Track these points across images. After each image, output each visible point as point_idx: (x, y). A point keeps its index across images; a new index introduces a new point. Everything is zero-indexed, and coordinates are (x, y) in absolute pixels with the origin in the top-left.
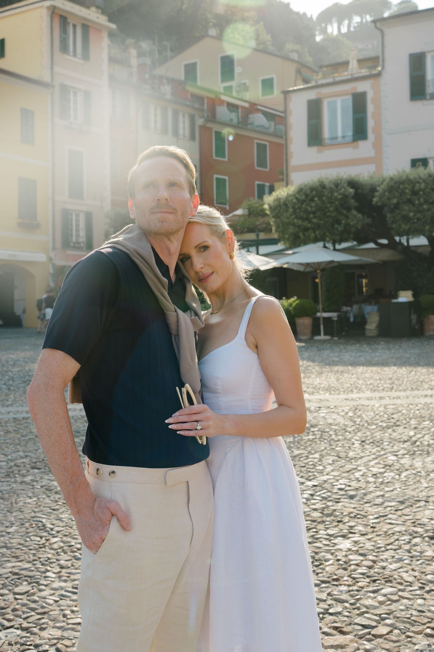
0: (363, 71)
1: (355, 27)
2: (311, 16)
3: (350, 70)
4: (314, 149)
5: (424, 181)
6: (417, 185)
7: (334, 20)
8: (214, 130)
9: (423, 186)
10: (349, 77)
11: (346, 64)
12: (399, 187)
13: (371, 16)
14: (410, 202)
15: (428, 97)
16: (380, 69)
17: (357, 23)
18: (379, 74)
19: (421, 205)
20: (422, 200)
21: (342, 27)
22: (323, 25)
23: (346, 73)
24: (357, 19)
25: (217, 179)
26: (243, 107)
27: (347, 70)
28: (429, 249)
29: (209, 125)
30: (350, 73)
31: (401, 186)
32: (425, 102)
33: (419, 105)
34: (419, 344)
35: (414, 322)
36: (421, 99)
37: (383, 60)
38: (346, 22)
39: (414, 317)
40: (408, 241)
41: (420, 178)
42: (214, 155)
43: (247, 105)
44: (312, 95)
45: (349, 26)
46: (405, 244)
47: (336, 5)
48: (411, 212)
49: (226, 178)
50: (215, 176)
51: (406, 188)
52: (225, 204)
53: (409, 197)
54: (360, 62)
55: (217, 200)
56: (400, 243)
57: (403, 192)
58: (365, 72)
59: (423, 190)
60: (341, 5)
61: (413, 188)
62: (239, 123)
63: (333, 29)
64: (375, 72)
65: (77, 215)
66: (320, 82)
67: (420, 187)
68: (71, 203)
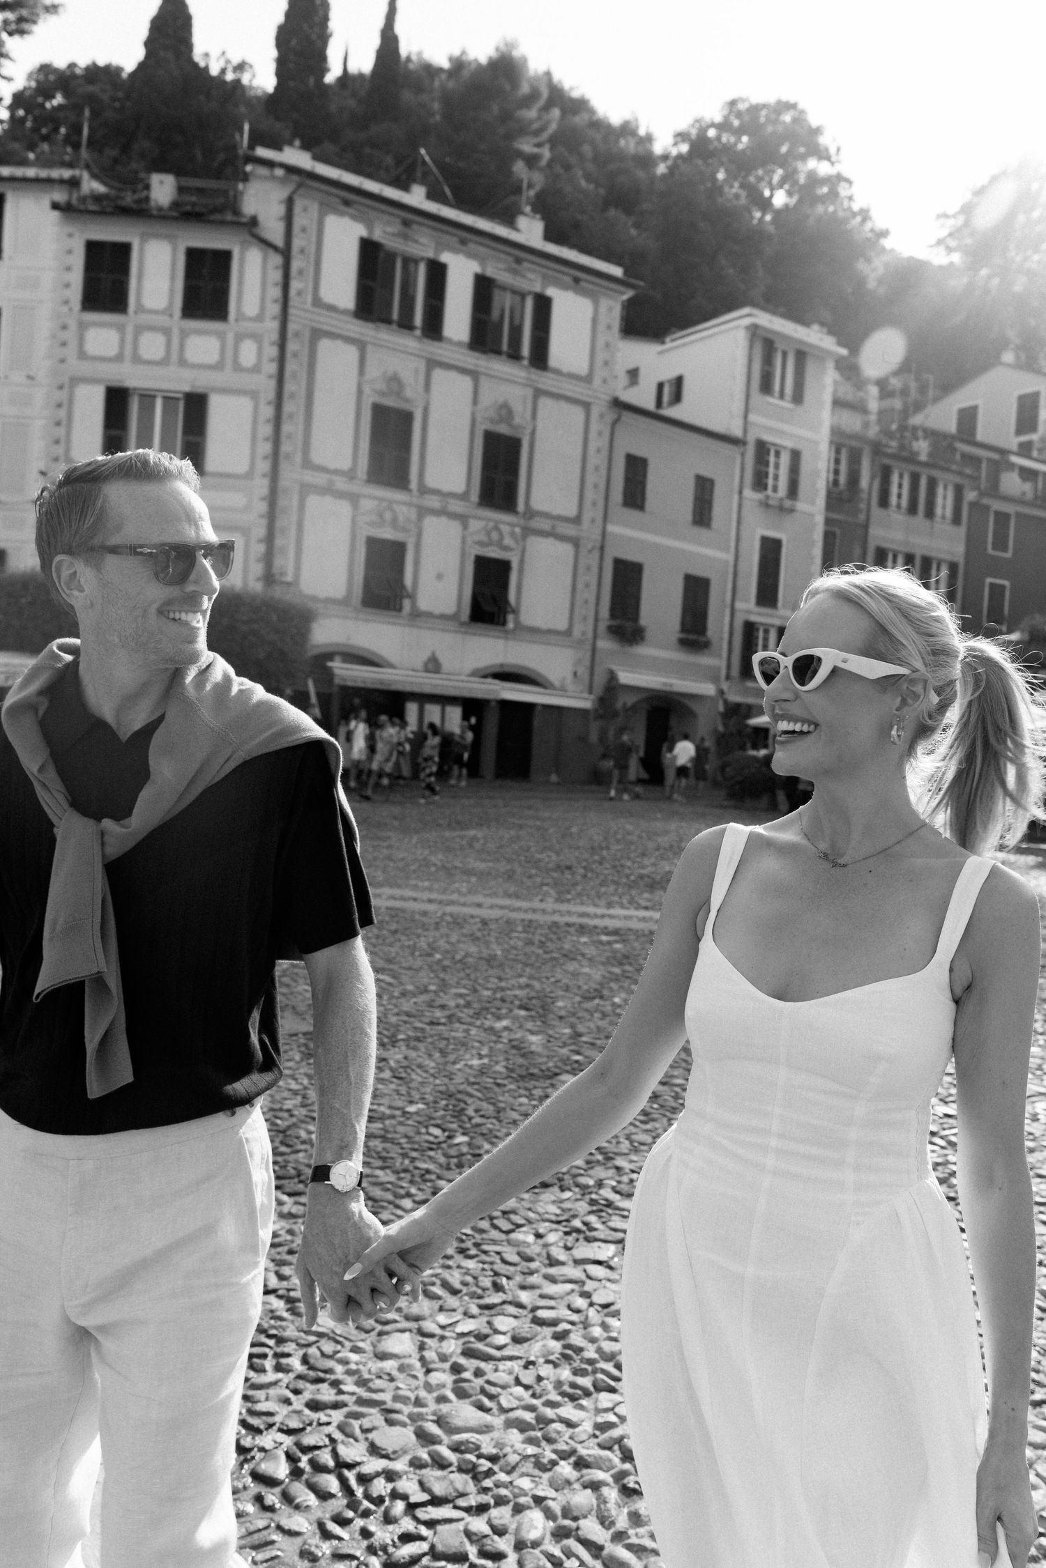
8: (993, 509)
25: (990, 584)
26: (1045, 473)
29: (985, 501)
42: (990, 546)
49: (1006, 583)
50: (989, 580)
52: (1000, 623)
55: (989, 616)
62: (1036, 497)
68: (759, 614)
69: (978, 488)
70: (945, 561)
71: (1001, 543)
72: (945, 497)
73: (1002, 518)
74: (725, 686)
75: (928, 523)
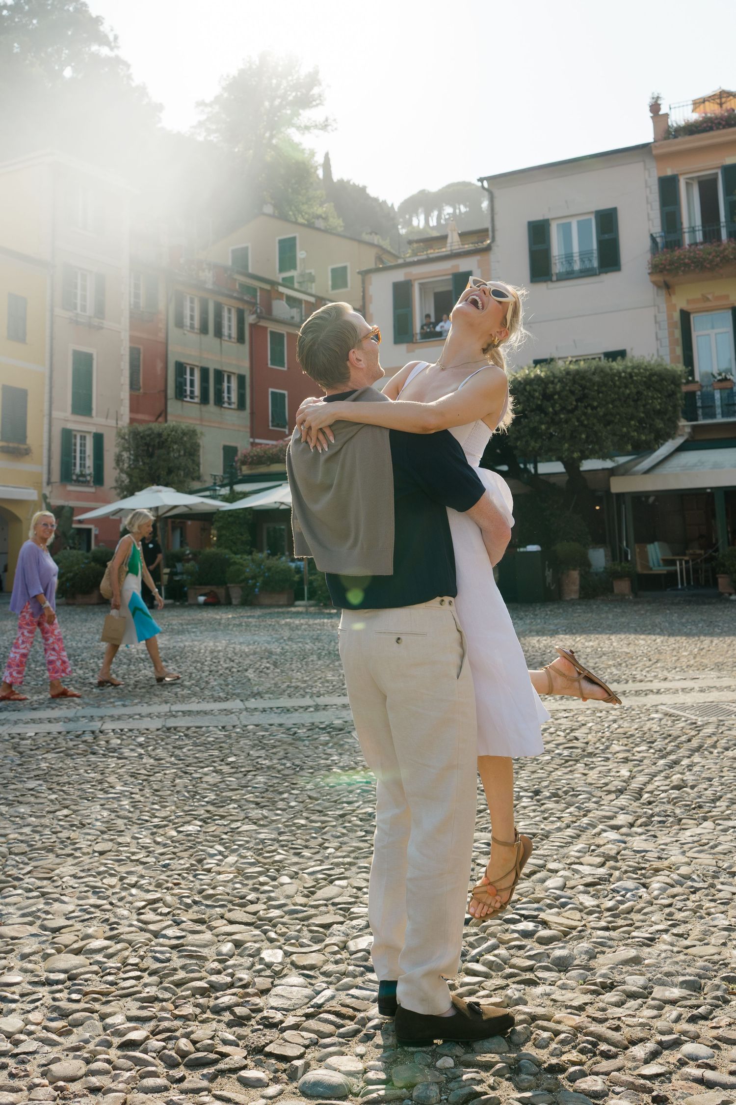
0: (466, 246)
1: (446, 220)
2: (392, 205)
3: (448, 245)
4: (403, 347)
5: (561, 381)
6: (550, 386)
7: (420, 211)
8: (269, 329)
9: (558, 387)
10: (449, 253)
11: (444, 238)
12: (525, 389)
13: (466, 206)
14: (540, 409)
15: (554, 278)
16: (488, 242)
17: (448, 214)
18: (488, 249)
19: (556, 413)
20: (557, 407)
21: (430, 219)
22: (407, 217)
23: (444, 250)
24: (448, 210)
25: (273, 393)
26: (306, 302)
27: (445, 247)
28: (566, 478)
29: (263, 323)
30: (449, 249)
31: (528, 388)
32: (551, 285)
33: (542, 287)
34: (561, 611)
35: (549, 579)
36: (545, 281)
37: (493, 231)
38: (435, 213)
39: (549, 573)
40: (536, 468)
41: (554, 376)
42: (269, 362)
43: (312, 300)
44: (399, 276)
45: (439, 218)
46: (533, 471)
47: (422, 193)
48: (541, 423)
49: (286, 392)
50: (271, 390)
51: (535, 390)
52: (284, 427)
53: (539, 402)
54: (462, 235)
55: (273, 422)
56: (526, 470)
57: (531, 396)
58: (468, 247)
59: (559, 393)
60: (429, 193)
61: (544, 390)
63: (419, 222)
64: (481, 246)
65: (83, 438)
66: (408, 260)
67: (554, 388)
68: (75, 422)
69: (255, 312)
70: (234, 373)
71: (278, 359)
72: (230, 319)
73: (277, 338)
74: (47, 491)
75: (218, 341)
